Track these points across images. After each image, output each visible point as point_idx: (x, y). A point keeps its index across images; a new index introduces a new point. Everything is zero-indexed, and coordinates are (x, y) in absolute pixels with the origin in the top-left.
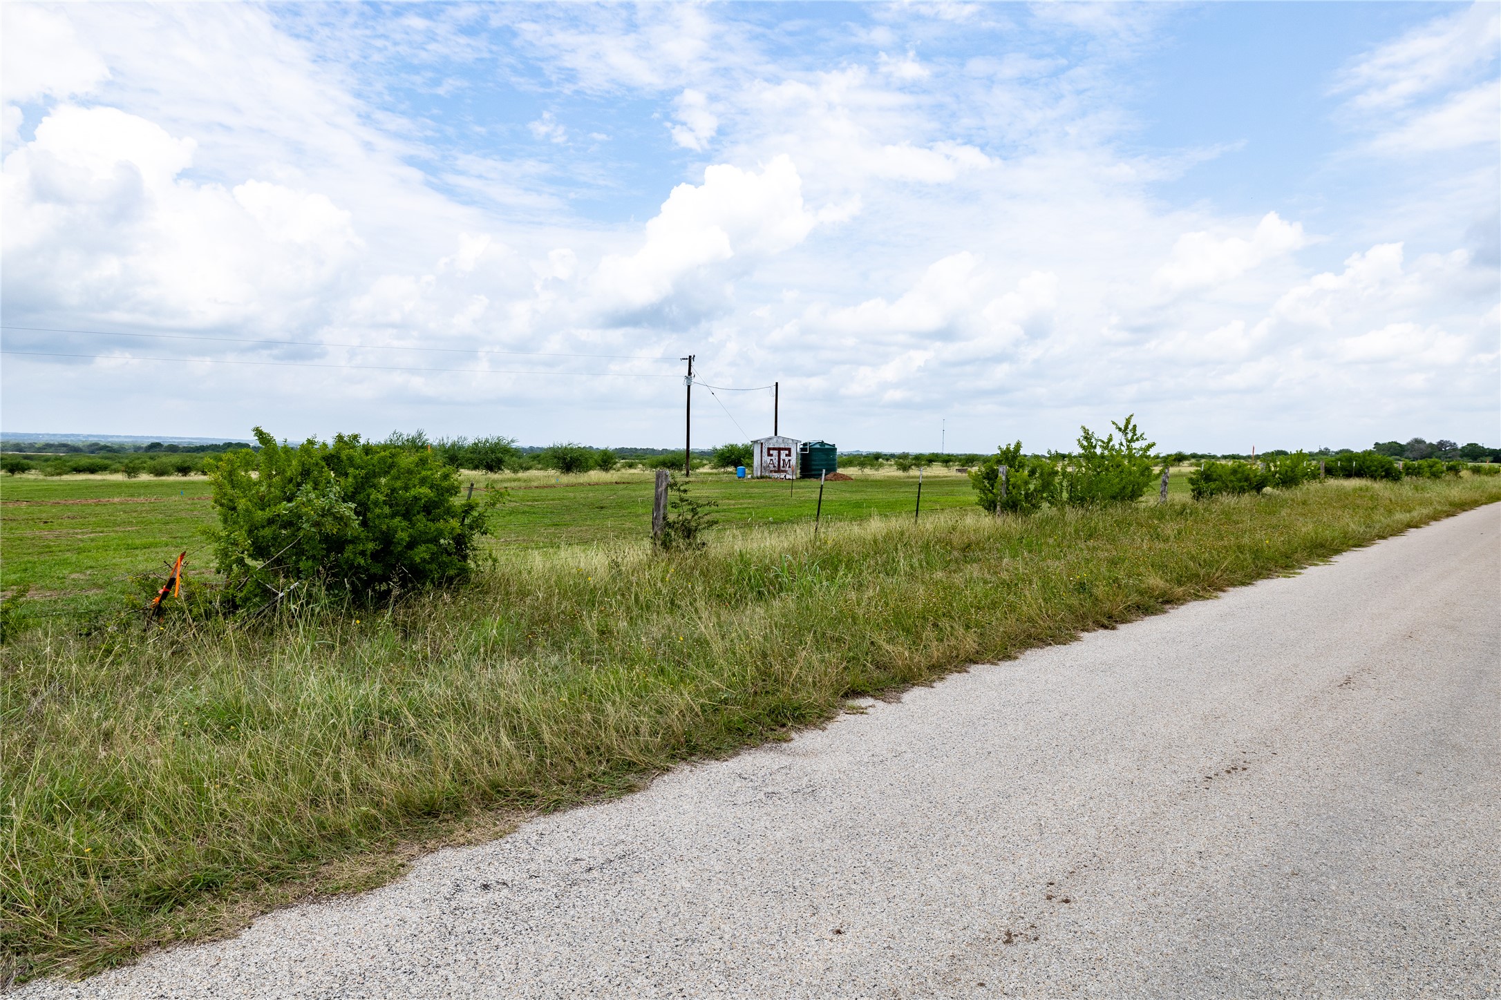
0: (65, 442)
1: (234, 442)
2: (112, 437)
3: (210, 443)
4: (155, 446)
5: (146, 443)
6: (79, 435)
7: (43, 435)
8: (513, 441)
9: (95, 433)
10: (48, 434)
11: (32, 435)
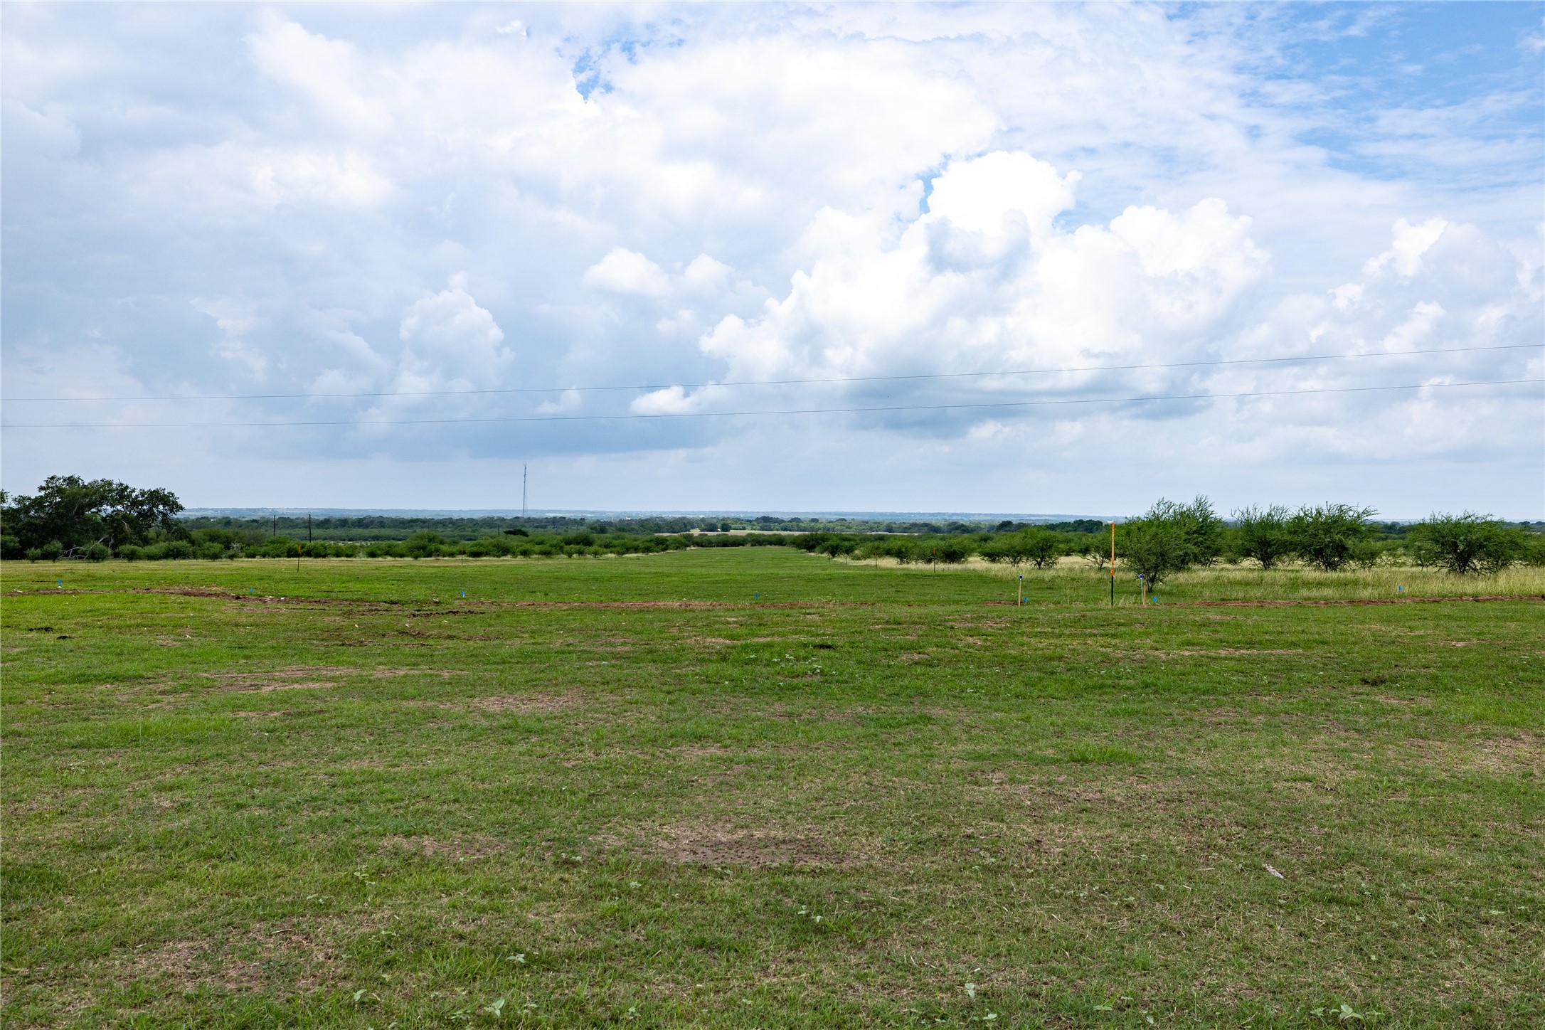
0: (929, 522)
1: (1085, 519)
2: (974, 515)
3: (1059, 521)
4: (1006, 525)
5: (998, 521)
6: (944, 514)
7: (915, 514)
8: (1366, 512)
9: (958, 512)
10: (918, 514)
11: (905, 514)
